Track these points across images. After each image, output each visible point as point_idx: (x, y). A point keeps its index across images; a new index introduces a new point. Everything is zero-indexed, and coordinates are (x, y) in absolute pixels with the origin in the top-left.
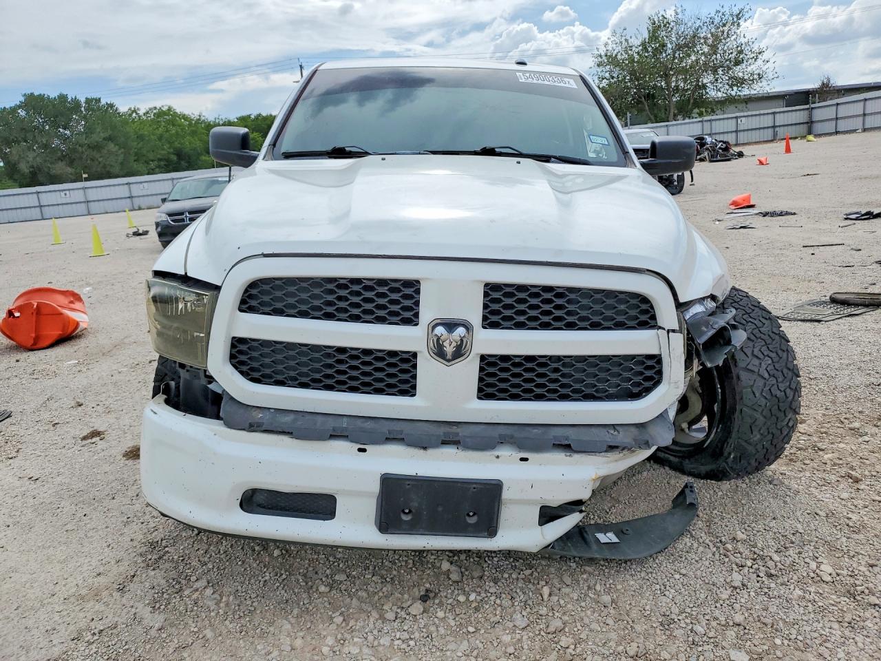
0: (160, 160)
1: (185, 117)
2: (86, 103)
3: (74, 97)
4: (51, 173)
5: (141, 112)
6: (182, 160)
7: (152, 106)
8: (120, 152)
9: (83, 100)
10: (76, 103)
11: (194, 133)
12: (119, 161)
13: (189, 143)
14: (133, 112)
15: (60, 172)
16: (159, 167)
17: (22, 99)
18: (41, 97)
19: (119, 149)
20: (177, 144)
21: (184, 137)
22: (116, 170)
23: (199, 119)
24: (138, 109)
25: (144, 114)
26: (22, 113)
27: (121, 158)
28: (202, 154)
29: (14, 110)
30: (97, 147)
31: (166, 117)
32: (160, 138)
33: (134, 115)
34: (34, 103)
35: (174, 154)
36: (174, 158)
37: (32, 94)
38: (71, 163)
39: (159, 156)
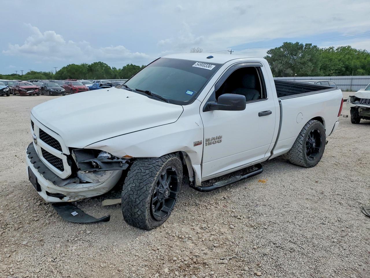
0: (336, 70)
1: (355, 51)
2: (305, 45)
3: (301, 44)
4: (285, 73)
5: (335, 49)
6: (348, 71)
7: (341, 46)
8: (313, 66)
9: (304, 44)
10: (302, 46)
11: (358, 58)
12: (312, 69)
13: (353, 63)
14: (331, 49)
15: (288, 72)
16: (335, 73)
17: (283, 44)
18: (290, 43)
19: (312, 65)
20: (347, 63)
21: (352, 60)
22: (309, 73)
23: (364, 52)
24: (334, 48)
25: (336, 50)
26: (282, 50)
27: (312, 68)
28: (358, 69)
29: (280, 48)
30: (304, 63)
31: (346, 51)
32: (339, 60)
33: (331, 50)
34: (287, 46)
35: (344, 67)
36: (344, 69)
37: (287, 42)
38: (293, 70)
39: (336, 68)
